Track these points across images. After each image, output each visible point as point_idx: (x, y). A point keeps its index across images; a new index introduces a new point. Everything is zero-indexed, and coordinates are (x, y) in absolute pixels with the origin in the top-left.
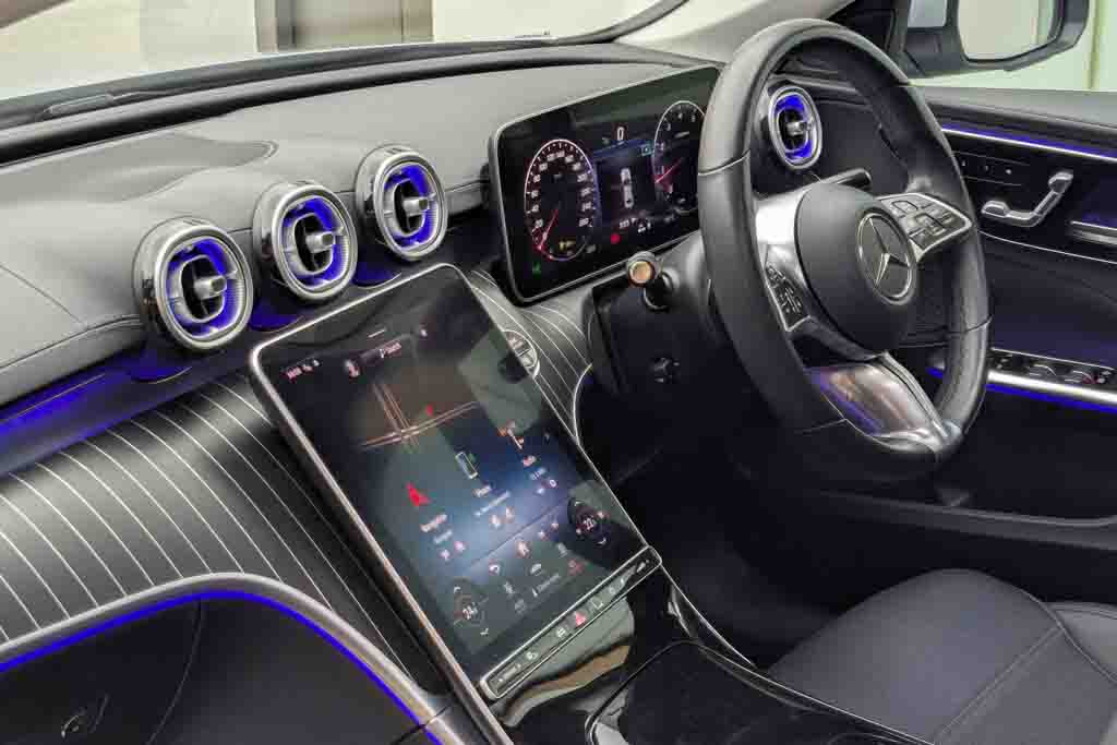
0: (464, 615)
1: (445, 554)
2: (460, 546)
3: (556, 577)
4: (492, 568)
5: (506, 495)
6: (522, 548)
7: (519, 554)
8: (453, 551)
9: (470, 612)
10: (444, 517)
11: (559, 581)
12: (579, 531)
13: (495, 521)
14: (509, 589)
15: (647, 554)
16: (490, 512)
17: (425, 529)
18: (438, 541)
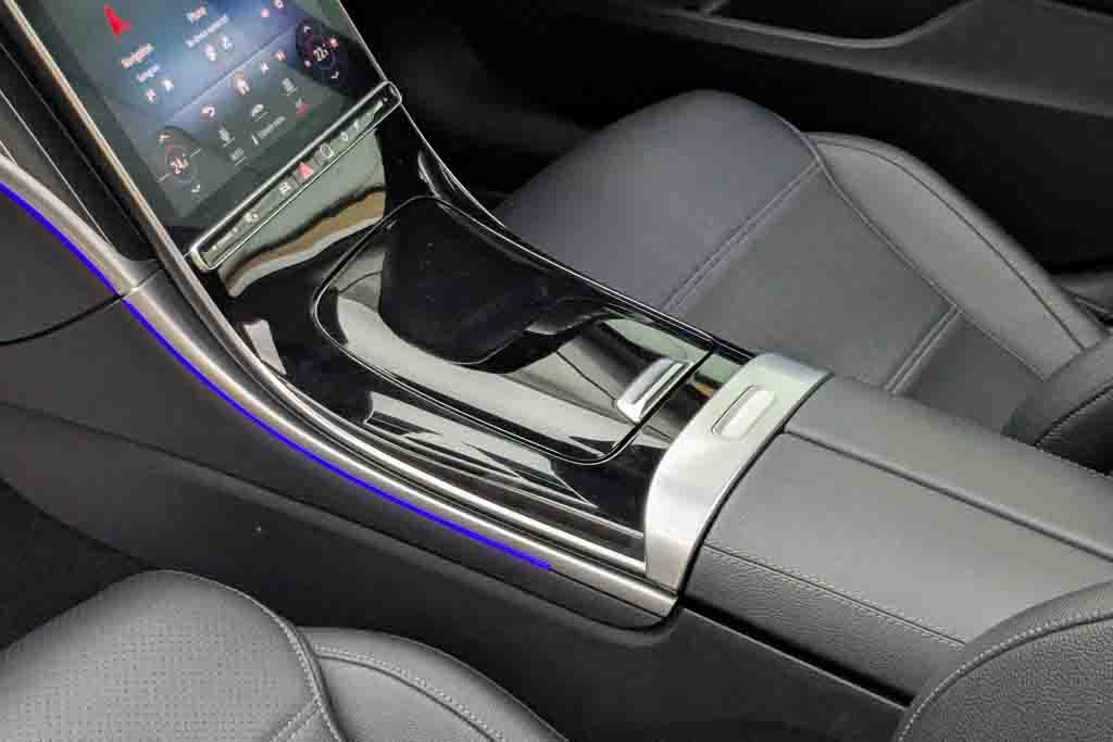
0: (173, 170)
1: (151, 94)
2: (168, 85)
3: (280, 120)
4: (205, 111)
5: (225, 19)
6: (242, 86)
7: (238, 91)
8: (160, 90)
9: (179, 165)
10: (149, 48)
11: (283, 125)
12: (308, 63)
13: (211, 53)
14: (225, 136)
15: (385, 92)
16: (204, 42)
17: (127, 63)
18: (142, 78)
